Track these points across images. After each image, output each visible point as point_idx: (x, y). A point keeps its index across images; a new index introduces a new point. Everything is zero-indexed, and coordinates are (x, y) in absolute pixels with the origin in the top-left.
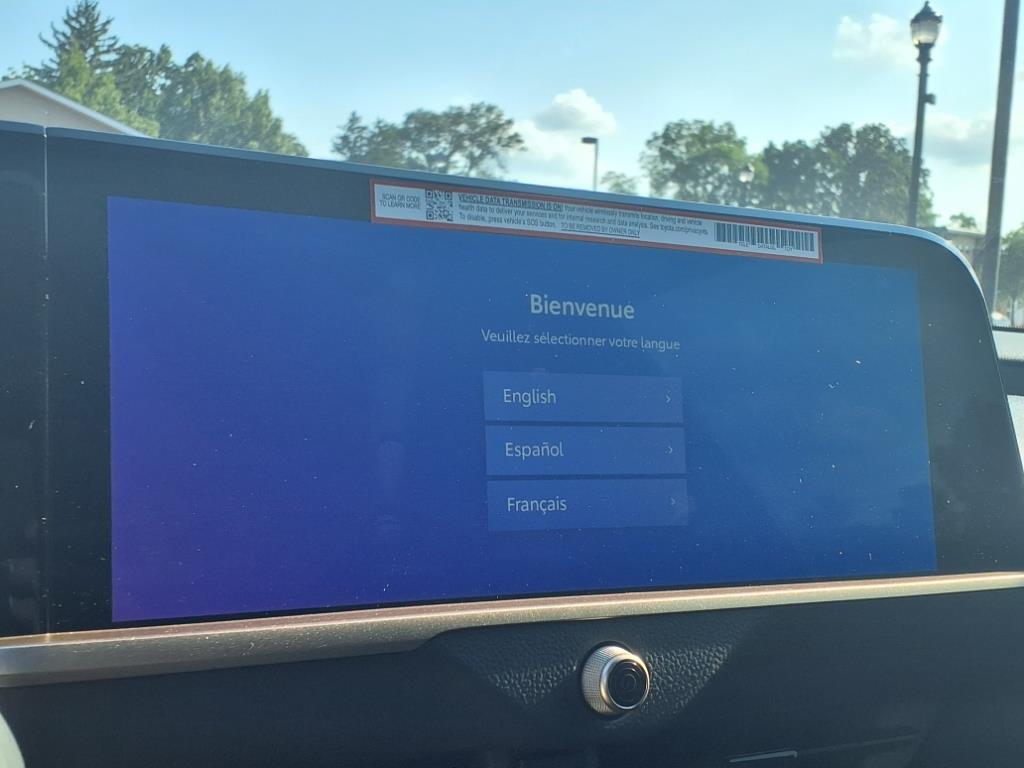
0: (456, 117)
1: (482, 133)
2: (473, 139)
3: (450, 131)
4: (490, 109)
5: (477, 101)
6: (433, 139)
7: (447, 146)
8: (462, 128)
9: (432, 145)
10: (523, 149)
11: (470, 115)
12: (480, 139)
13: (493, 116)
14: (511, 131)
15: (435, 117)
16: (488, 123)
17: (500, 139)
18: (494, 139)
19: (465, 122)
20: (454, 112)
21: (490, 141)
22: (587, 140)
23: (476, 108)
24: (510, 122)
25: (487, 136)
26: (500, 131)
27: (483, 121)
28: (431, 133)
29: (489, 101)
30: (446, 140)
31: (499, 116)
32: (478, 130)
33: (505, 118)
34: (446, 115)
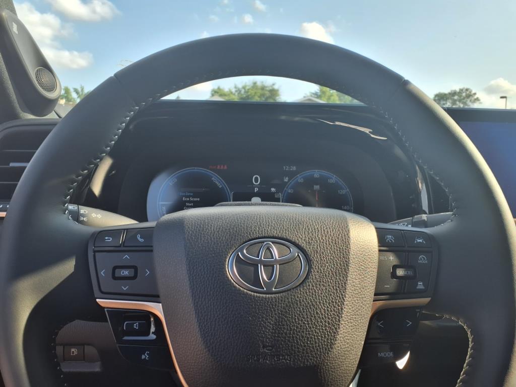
2: (460, 101)
3: (451, 99)
4: (467, 90)
5: (461, 87)
8: (456, 97)
9: (444, 104)
10: (480, 103)
11: (459, 93)
12: (463, 101)
14: (476, 97)
15: (445, 95)
16: (466, 95)
18: (469, 100)
20: (453, 92)
22: (502, 97)
23: (461, 90)
24: (475, 94)
25: (466, 99)
26: (471, 97)
28: (444, 100)
30: (449, 102)
31: (470, 92)
32: (462, 97)
33: (473, 92)
34: (450, 94)
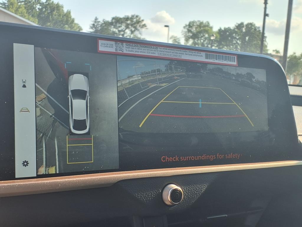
0: (127, 19)
1: (135, 24)
2: (132, 25)
3: (125, 23)
4: (137, 16)
5: (133, 14)
6: (120, 25)
7: (124, 27)
8: (129, 22)
9: (120, 27)
10: (147, 29)
11: (131, 18)
12: (134, 25)
13: (138, 19)
14: (143, 23)
15: (121, 19)
16: (136, 20)
17: (140, 26)
18: (138, 25)
19: (130, 20)
20: (126, 17)
21: (137, 26)
22: (166, 26)
23: (133, 16)
24: (143, 20)
25: (136, 25)
26: (140, 23)
27: (135, 20)
28: (119, 23)
29: (137, 14)
30: (124, 25)
31: (140, 18)
32: (133, 23)
33: (142, 19)
34: (124, 18)
